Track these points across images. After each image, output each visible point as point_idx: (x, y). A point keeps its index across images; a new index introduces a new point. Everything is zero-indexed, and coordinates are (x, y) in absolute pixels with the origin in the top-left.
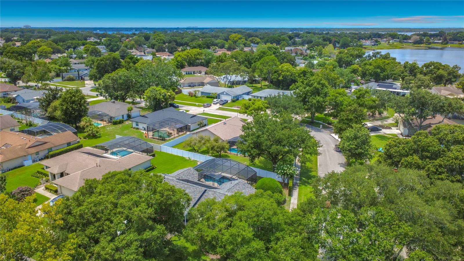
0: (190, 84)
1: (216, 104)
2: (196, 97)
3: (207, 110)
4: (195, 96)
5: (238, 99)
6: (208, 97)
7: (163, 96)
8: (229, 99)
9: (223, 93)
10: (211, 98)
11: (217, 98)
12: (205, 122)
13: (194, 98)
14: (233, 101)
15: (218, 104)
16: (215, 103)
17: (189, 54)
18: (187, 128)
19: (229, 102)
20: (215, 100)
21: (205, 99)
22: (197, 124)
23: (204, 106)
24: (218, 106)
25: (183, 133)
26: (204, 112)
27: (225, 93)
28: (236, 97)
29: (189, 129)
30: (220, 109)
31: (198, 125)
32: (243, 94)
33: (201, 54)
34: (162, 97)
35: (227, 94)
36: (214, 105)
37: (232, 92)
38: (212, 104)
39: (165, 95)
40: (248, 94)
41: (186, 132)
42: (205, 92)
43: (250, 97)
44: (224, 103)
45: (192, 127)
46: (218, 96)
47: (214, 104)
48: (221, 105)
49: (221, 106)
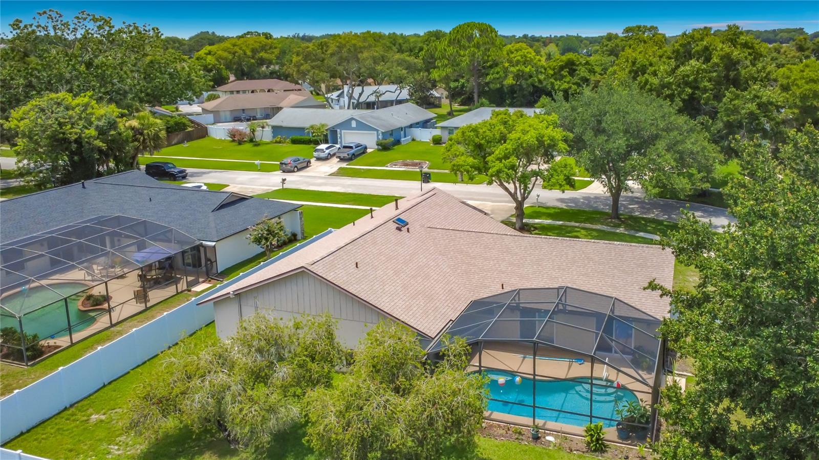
0: (237, 114)
1: (326, 159)
2: (257, 144)
3: (295, 180)
4: (251, 141)
5: (398, 142)
6: (294, 142)
7: (102, 132)
8: (370, 141)
9: (346, 124)
10: (308, 142)
11: (326, 142)
12: (289, 224)
13: (248, 146)
14: (384, 147)
15: (335, 160)
16: (322, 155)
17: (236, 48)
18: (197, 264)
19: (369, 151)
20: (323, 146)
21: (288, 147)
22: (249, 236)
23: (286, 169)
24: (334, 165)
25: (170, 291)
26: (285, 186)
27: (354, 124)
28: (391, 133)
29: (211, 262)
30: (341, 173)
31: (258, 241)
32: (411, 126)
33: (271, 48)
34: (92, 132)
35: (362, 126)
36: (319, 163)
37: (378, 118)
38: (313, 160)
39: (113, 125)
40: (425, 124)
41: (191, 284)
42: (284, 124)
43: (437, 132)
44: (356, 154)
45: (225, 255)
46: (331, 136)
47: (319, 159)
48: (342, 160)
49: (344, 165)
